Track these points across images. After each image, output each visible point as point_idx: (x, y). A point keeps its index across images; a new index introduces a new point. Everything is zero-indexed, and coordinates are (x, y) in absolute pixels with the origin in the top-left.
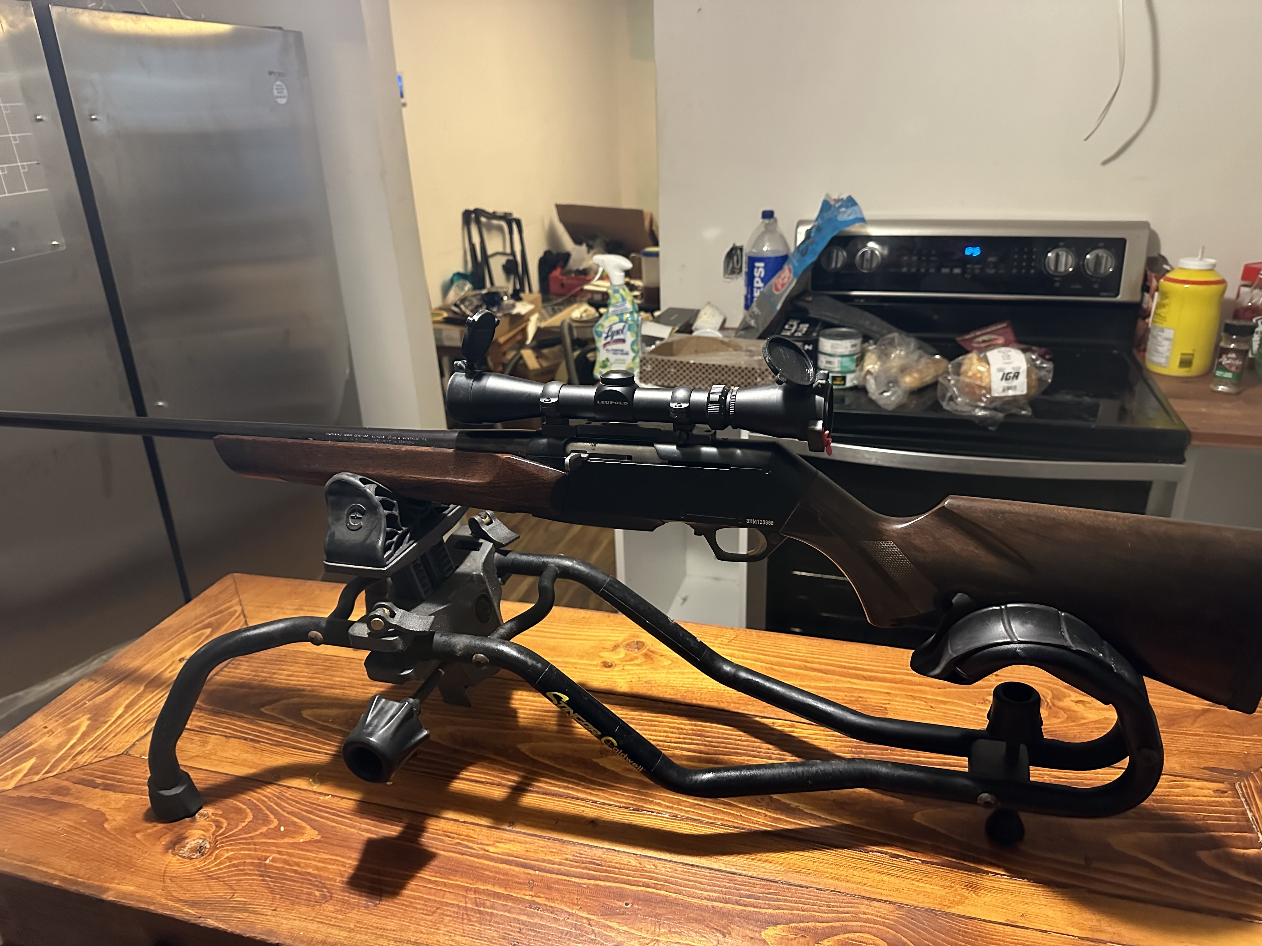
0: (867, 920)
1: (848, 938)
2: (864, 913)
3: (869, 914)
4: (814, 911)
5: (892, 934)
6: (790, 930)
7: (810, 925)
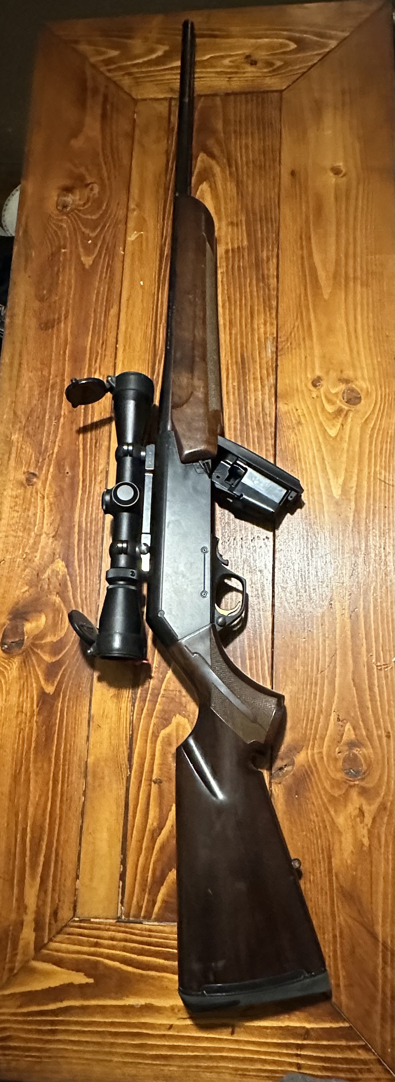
1: (63, 613)
4: (80, 589)
6: (64, 576)
7: (70, 588)
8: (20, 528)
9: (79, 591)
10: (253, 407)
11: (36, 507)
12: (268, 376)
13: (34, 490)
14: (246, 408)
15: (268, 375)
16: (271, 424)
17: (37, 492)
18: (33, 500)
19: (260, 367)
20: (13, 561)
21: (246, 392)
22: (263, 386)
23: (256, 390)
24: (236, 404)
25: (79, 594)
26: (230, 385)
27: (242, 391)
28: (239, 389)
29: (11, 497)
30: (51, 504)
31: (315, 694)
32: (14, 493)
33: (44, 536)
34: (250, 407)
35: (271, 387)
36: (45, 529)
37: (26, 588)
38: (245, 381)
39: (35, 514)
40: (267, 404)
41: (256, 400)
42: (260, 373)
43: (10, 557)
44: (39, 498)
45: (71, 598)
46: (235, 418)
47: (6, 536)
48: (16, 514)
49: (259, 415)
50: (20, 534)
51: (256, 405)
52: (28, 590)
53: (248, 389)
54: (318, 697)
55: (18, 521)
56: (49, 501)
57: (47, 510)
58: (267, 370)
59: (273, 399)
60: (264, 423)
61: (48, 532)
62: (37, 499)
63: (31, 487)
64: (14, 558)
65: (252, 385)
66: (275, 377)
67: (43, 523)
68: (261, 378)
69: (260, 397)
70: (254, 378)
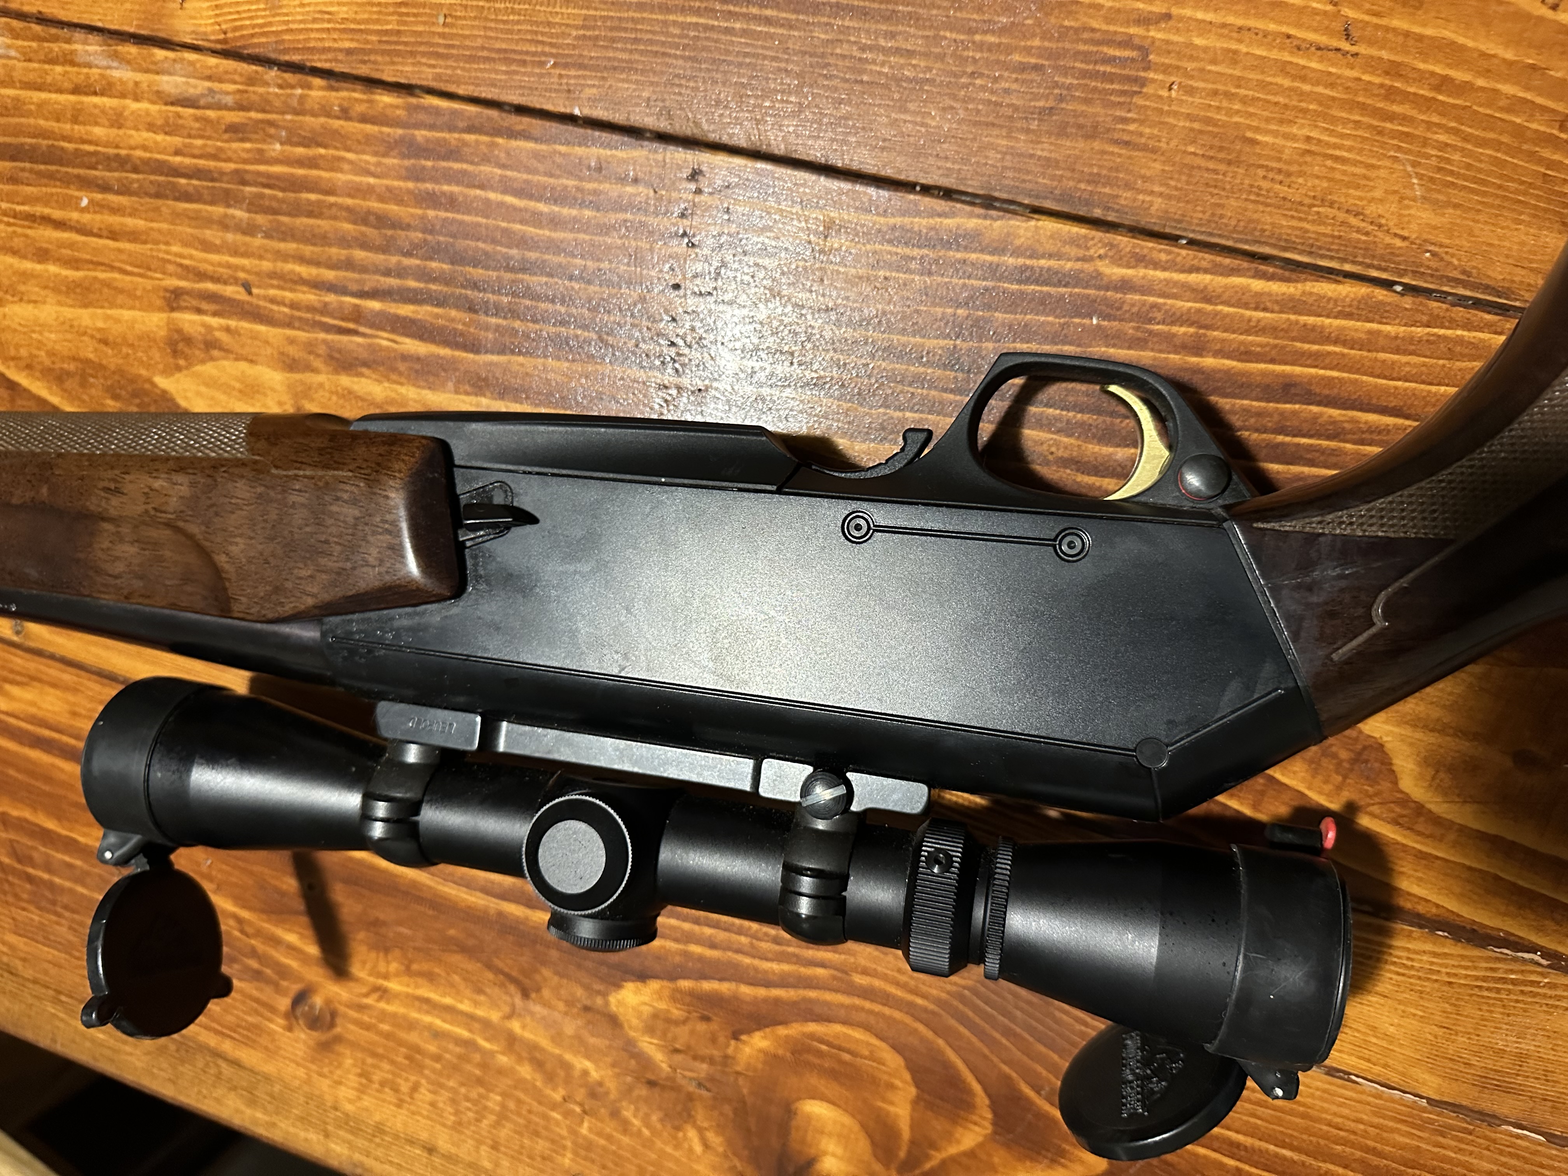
0: (867, 993)
1: (812, 1036)
2: (865, 972)
3: (874, 974)
4: (738, 951)
5: (923, 1039)
6: (676, 996)
7: (725, 988)
8: (474, 1095)
9: (747, 960)
10: (177, 141)
11: (412, 1026)
12: (73, 63)
13: (352, 1013)
14: (176, 172)
15: (69, 60)
16: (251, 81)
17: (361, 1008)
18: (385, 1027)
19: (39, 88)
20: (585, 1148)
21: (122, 163)
22: (107, 89)
23: (117, 121)
24: (157, 210)
25: (756, 962)
26: (86, 218)
27: (113, 176)
28: (105, 188)
29: (362, 1090)
30: (408, 971)
31: (1443, 83)
32: (353, 1080)
33: (515, 1026)
34: (177, 153)
35: (116, 56)
36: (495, 1016)
37: (692, 1134)
38: (79, 159)
39: (437, 1035)
40: (171, 83)
41: (151, 127)
42: (60, 91)
43: (569, 1155)
44: (382, 1005)
45: (762, 992)
46: (208, 222)
47: (495, 1147)
48: (425, 1094)
49: (207, 120)
50: (494, 1100)
51: (169, 128)
52: (701, 1131)
53: (112, 151)
54: (1459, 75)
55: (446, 1094)
56: (397, 974)
57: (426, 992)
58: (52, 61)
59: (160, 54)
60: (241, 107)
61: (507, 1009)
62: (383, 1012)
63: (339, 1021)
64: (575, 1143)
65: (98, 131)
66: (79, 35)
67: (472, 1017)
68: (76, 90)
69: (144, 105)
70: (75, 120)
